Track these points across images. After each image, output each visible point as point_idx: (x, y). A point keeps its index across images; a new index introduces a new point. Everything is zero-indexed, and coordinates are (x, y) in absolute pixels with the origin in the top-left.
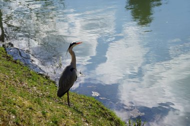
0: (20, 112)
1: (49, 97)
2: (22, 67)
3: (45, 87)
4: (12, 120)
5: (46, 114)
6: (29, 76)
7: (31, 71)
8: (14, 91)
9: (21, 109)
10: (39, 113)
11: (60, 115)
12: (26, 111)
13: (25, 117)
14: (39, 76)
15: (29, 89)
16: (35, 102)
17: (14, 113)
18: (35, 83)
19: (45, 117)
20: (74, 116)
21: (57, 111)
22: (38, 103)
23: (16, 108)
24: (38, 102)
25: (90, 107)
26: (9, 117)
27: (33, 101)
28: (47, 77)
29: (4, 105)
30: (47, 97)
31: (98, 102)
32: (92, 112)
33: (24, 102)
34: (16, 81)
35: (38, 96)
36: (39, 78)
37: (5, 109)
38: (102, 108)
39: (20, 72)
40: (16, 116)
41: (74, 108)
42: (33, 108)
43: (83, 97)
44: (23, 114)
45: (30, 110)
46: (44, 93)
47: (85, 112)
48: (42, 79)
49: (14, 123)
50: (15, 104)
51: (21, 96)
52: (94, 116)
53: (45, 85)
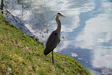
0: (16, 66)
1: (38, 55)
2: (17, 30)
3: (35, 47)
4: (8, 72)
5: (35, 68)
6: (23, 38)
7: (24, 34)
8: (10, 49)
9: (16, 64)
10: (30, 67)
11: (46, 70)
12: (20, 65)
13: (19, 70)
14: (31, 38)
15: (22, 48)
16: (27, 59)
17: (10, 66)
18: (27, 44)
19: (35, 71)
20: (57, 71)
21: (44, 67)
22: (30, 60)
23: (12, 63)
24: (30, 58)
25: (70, 65)
26: (7, 69)
27: (26, 58)
28: (37, 40)
29: (2, 60)
30: (36, 55)
31: (76, 61)
32: (71, 69)
33: (18, 58)
34: (12, 42)
35: (29, 54)
36: (30, 40)
37: (4, 63)
38: (79, 67)
39: (16, 34)
40: (12, 69)
41: (57, 65)
42: (25, 63)
43: (64, 57)
44: (17, 67)
45: (23, 65)
46: (34, 52)
47: (66, 69)
48: (33, 41)
49: (10, 74)
50: (11, 59)
51: (16, 53)
52: (73, 72)
53: (35, 46)
